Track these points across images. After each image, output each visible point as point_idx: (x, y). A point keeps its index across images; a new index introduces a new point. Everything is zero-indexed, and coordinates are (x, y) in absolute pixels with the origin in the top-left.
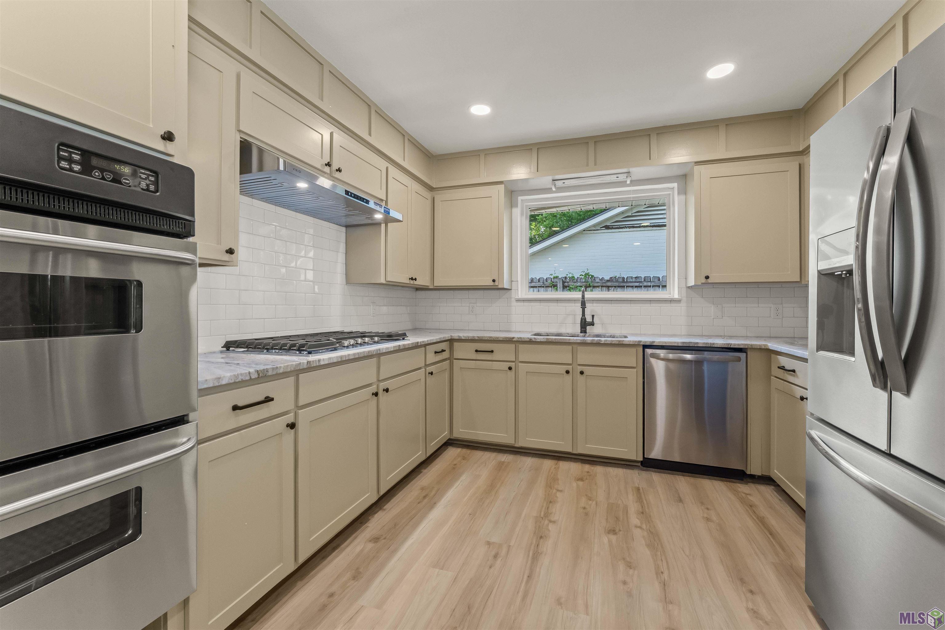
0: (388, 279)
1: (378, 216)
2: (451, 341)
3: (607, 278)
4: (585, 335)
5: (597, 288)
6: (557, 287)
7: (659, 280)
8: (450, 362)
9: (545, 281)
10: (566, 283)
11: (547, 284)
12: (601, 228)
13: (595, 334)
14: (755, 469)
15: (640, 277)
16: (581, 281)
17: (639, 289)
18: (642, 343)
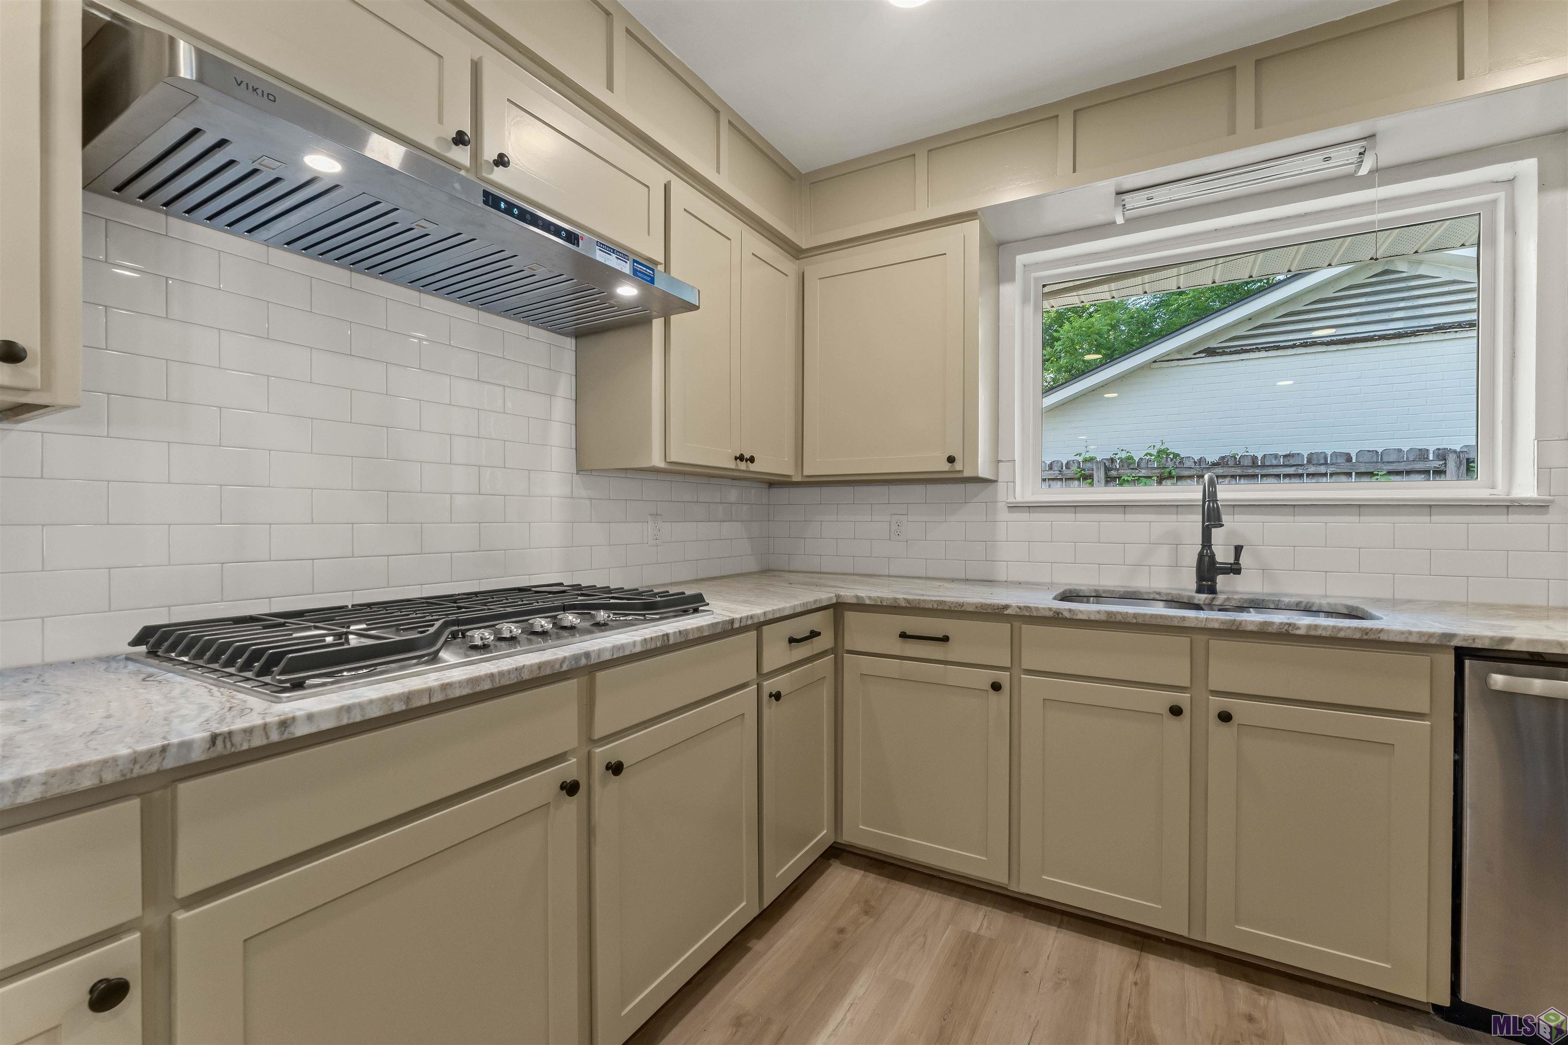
0: (673, 458)
1: (627, 291)
2: (838, 608)
3: (1213, 458)
4: (1214, 598)
6: (1093, 480)
8: (836, 658)
9: (1064, 467)
10: (1113, 472)
11: (1069, 473)
12: (1195, 354)
13: (1246, 597)
15: (1298, 454)
16: (1149, 466)
17: (1297, 480)
18: (1456, 642)
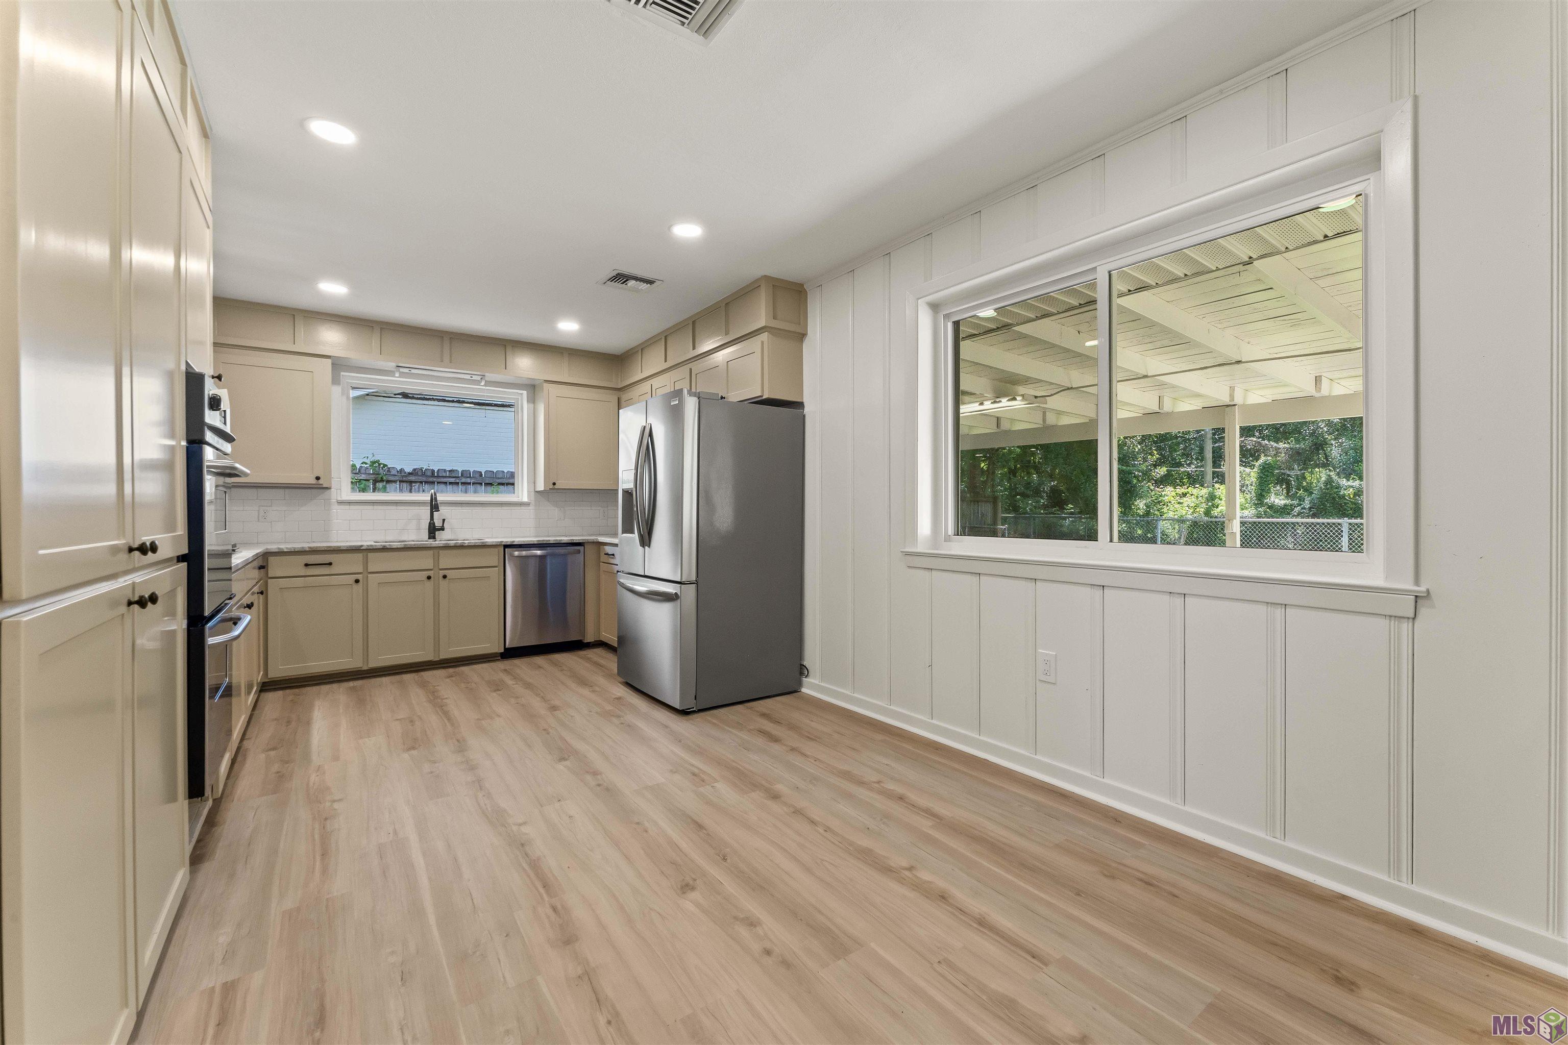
2: (265, 556)
3: (408, 469)
5: (394, 484)
7: (481, 475)
14: (589, 639)
18: (503, 544)
